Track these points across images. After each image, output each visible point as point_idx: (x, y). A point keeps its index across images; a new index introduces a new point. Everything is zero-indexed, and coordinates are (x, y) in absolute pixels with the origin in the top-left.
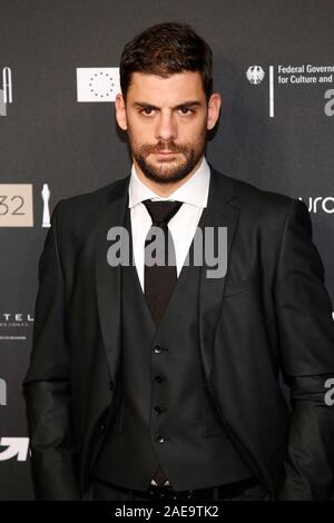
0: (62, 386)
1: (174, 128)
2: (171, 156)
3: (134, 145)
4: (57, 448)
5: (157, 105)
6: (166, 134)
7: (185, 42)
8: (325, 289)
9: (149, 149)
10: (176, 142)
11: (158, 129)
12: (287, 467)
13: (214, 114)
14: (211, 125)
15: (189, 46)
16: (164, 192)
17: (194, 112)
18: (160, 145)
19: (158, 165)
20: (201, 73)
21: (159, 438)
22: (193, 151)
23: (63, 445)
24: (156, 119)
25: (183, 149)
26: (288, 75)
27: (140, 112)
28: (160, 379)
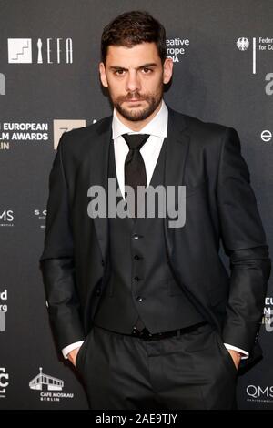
0: (68, 261)
1: (139, 83)
2: (138, 103)
3: (113, 97)
4: (66, 304)
5: (126, 67)
6: (132, 87)
7: (144, 23)
8: (251, 189)
9: (122, 99)
10: (140, 92)
11: (127, 84)
12: (228, 311)
13: (168, 73)
14: (166, 81)
15: (147, 26)
16: (136, 128)
17: (152, 71)
18: (130, 95)
19: (129, 110)
20: (156, 44)
21: (139, 298)
22: (153, 99)
23: (71, 302)
24: (126, 77)
25: (146, 98)
26: (266, 44)
27: (115, 73)
28: (138, 257)
